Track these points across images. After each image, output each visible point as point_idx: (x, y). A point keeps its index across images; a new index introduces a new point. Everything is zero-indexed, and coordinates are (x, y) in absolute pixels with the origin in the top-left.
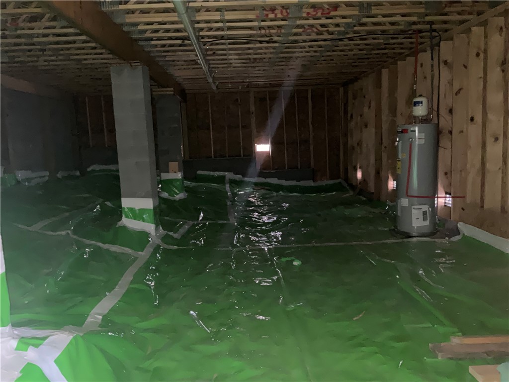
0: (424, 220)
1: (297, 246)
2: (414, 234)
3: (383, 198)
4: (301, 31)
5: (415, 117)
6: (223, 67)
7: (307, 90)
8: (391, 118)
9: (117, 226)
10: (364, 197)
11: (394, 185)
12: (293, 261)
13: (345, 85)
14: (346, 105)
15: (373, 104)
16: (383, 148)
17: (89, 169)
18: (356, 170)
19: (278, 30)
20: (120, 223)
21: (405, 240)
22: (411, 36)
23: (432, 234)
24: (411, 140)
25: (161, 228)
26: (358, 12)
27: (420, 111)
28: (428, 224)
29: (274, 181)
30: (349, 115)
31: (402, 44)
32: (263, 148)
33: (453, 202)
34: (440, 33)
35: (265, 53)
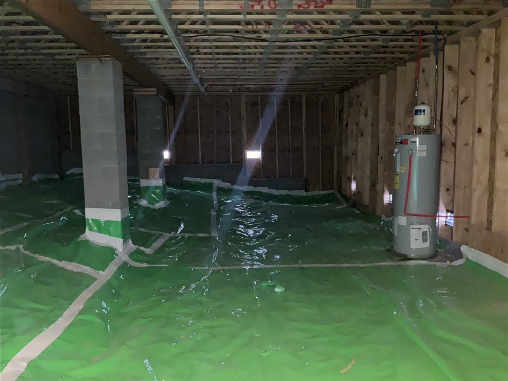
0: (423, 241)
1: (281, 266)
2: (412, 256)
3: (378, 212)
4: (293, 28)
5: (415, 127)
6: (210, 68)
7: (300, 96)
8: (388, 128)
9: (79, 240)
10: (359, 210)
11: (390, 199)
12: (274, 286)
13: (341, 91)
14: (341, 112)
15: (370, 112)
16: (379, 159)
17: (68, 173)
18: (350, 182)
19: (266, 26)
20: (82, 237)
21: (403, 263)
22: (413, 38)
23: (432, 257)
24: (411, 152)
25: (131, 242)
26: (355, 6)
27: (422, 120)
28: (429, 246)
29: (264, 190)
30: (345, 123)
31: (402, 47)
32: (254, 155)
33: (456, 223)
34: (446, 36)
35: (255, 53)
